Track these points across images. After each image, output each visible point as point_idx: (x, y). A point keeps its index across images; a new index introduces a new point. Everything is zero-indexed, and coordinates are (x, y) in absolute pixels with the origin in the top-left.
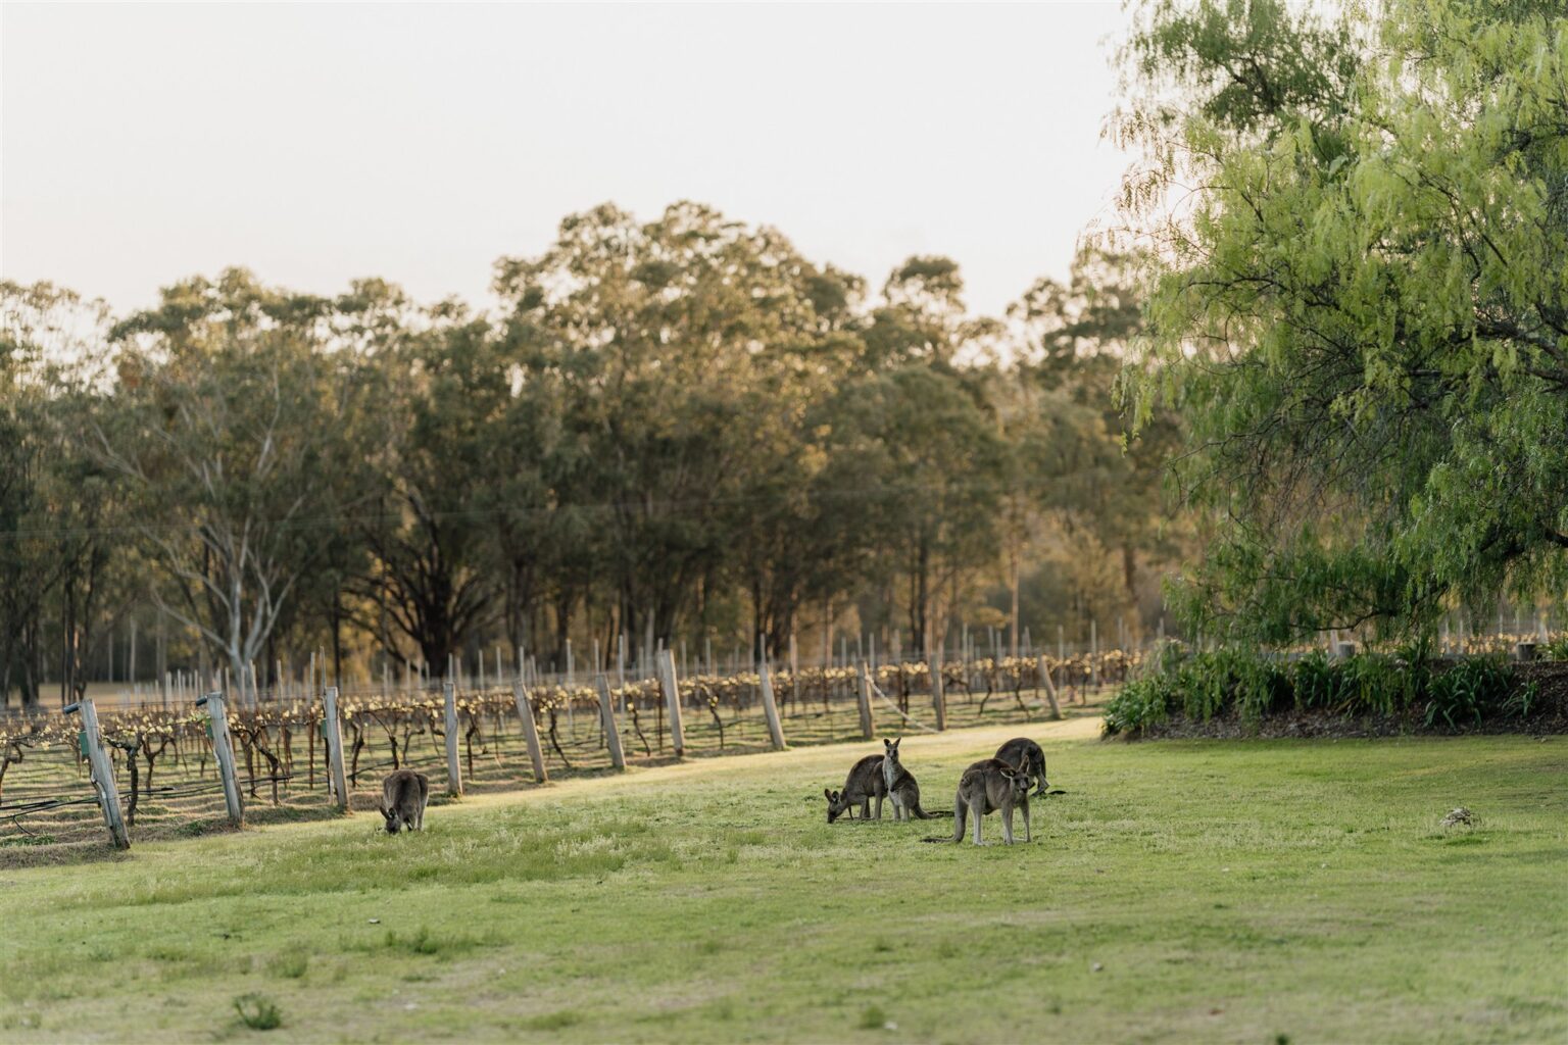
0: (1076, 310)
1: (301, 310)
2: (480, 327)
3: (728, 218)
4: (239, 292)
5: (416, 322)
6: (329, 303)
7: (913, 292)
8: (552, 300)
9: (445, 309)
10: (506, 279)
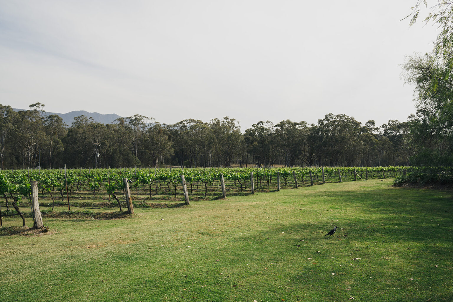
0: (388, 127)
1: (296, 124)
2: (316, 127)
3: (347, 116)
4: (288, 122)
5: (309, 126)
6: (298, 123)
7: (370, 124)
8: (325, 124)
9: (312, 125)
10: (319, 122)
